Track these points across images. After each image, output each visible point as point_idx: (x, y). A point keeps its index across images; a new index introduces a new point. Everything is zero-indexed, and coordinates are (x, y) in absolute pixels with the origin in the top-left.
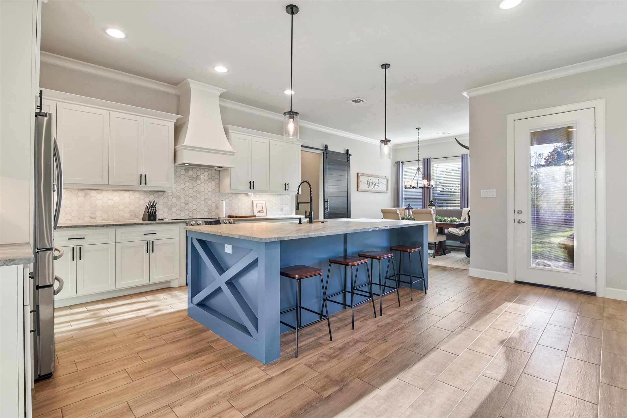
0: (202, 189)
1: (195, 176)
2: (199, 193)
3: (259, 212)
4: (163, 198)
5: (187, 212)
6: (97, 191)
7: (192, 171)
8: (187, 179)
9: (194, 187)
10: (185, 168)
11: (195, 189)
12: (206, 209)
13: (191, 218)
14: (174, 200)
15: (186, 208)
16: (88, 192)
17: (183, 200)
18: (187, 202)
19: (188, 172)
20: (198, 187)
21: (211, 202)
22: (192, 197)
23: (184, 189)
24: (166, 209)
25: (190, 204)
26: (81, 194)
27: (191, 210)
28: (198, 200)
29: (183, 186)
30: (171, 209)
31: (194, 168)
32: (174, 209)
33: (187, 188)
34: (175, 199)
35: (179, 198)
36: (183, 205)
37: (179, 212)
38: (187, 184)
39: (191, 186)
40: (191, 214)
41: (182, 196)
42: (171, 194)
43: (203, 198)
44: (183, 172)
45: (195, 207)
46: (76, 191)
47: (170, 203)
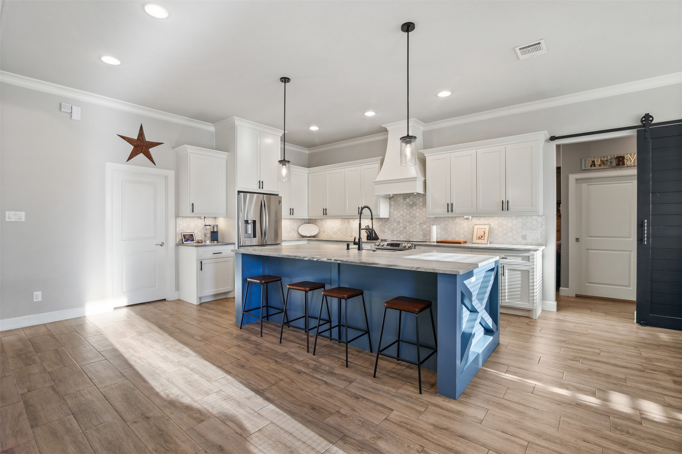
0: (418, 214)
1: (411, 203)
2: (415, 218)
3: (479, 238)
4: (387, 223)
5: (405, 235)
6: (353, 219)
7: (409, 199)
8: (405, 206)
9: (410, 213)
10: (403, 197)
11: (412, 215)
12: (421, 233)
13: (408, 241)
14: (395, 225)
15: (404, 231)
16: (349, 220)
17: (401, 225)
18: (405, 226)
19: (406, 200)
20: (414, 212)
21: (426, 227)
22: (409, 222)
23: (402, 215)
24: (390, 232)
25: (407, 228)
26: (347, 221)
27: (408, 233)
28: (414, 225)
29: (402, 213)
30: (393, 232)
31: (411, 196)
32: (395, 232)
33: (405, 215)
34: (396, 223)
35: (399, 223)
36: (402, 229)
37: (399, 235)
38: (405, 211)
39: (408, 212)
40: (408, 237)
41: (401, 221)
42: (393, 220)
43: (418, 223)
44: (402, 201)
45: (411, 231)
46: (344, 220)
47: (392, 227)
